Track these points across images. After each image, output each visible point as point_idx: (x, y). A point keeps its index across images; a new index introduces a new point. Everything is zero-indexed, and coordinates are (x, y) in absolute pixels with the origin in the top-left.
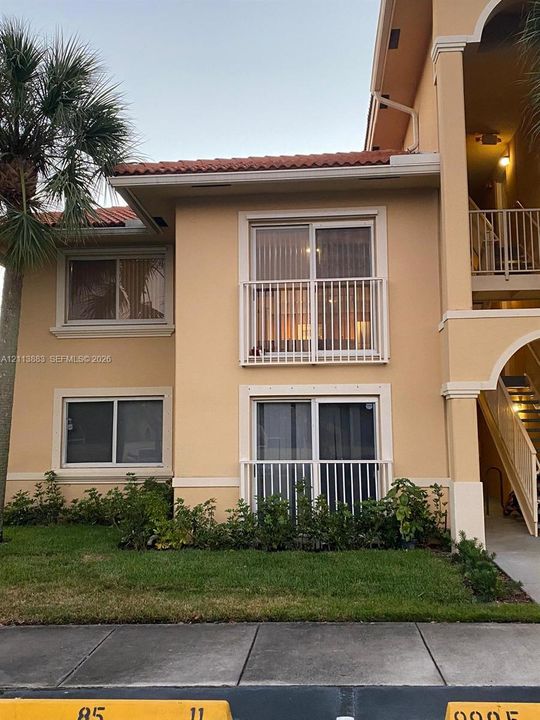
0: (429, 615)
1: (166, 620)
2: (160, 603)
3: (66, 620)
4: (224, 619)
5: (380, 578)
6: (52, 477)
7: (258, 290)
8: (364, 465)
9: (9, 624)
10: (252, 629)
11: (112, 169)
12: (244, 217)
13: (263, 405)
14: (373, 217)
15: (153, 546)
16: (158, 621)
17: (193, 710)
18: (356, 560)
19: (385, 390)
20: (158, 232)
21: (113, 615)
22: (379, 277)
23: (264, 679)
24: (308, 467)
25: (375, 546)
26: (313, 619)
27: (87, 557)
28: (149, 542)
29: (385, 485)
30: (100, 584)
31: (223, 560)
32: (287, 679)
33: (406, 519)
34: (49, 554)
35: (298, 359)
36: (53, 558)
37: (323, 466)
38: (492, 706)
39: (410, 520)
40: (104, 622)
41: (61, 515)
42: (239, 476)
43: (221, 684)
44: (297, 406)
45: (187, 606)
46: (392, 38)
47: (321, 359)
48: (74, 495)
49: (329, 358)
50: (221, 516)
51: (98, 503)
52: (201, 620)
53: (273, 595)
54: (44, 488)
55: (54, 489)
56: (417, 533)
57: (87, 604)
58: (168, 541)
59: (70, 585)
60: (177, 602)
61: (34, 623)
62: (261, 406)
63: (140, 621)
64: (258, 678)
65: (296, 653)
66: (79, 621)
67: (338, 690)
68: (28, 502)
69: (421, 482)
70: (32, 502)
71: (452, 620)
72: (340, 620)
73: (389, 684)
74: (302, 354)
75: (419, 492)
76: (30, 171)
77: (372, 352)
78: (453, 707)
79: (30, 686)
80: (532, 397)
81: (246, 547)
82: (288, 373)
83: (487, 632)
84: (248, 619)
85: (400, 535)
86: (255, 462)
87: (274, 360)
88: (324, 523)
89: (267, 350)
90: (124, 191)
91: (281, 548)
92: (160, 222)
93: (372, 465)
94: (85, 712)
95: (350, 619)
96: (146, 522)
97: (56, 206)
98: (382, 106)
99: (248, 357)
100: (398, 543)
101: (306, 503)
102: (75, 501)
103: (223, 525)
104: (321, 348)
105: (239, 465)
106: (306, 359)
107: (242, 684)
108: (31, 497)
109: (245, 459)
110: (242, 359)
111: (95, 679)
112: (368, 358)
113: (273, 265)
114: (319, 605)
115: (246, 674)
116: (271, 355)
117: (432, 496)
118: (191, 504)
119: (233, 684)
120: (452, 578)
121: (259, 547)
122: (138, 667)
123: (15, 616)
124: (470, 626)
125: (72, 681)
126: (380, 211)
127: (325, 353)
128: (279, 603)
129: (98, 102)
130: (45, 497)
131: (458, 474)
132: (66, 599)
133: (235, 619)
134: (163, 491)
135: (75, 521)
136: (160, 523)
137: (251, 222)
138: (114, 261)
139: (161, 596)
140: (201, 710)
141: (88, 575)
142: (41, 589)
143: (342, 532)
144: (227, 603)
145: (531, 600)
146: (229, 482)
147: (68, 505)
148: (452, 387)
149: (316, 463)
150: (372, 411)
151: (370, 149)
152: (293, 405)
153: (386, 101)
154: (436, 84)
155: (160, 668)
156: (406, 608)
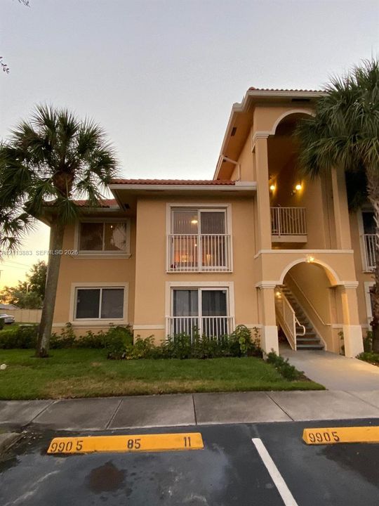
0: (270, 387)
1: (147, 394)
2: (142, 385)
3: (97, 396)
4: (175, 392)
5: (239, 371)
6: (70, 325)
7: (175, 238)
8: (222, 319)
9: (67, 398)
10: (190, 396)
11: (108, 181)
12: (169, 205)
13: (176, 291)
14: (225, 208)
15: (124, 358)
16: (143, 394)
17: (185, 438)
18: (224, 362)
19: (231, 285)
20: (125, 210)
21: (120, 392)
22: (229, 234)
23: (208, 421)
24: (197, 319)
25: (227, 356)
26: (216, 391)
27: (95, 364)
28: (123, 356)
29: (232, 328)
30: (107, 376)
31: (162, 364)
32: (219, 420)
33: (243, 343)
34: (74, 363)
35: (193, 270)
36: (78, 364)
37: (204, 319)
38: (325, 430)
39: (245, 344)
40: (116, 396)
41: (74, 344)
42: (165, 324)
43: (188, 425)
44: (191, 292)
45: (156, 386)
46: (233, 131)
47: (203, 270)
48: (80, 334)
49: (207, 270)
50: (157, 343)
51: (92, 337)
52: (164, 393)
53: (194, 379)
54: (66, 331)
55: (70, 331)
56: (248, 349)
57: (105, 387)
58: (132, 355)
59: (93, 378)
60: (149, 385)
61: (81, 397)
62: (175, 291)
63: (134, 394)
64: (204, 421)
65: (216, 408)
66: (104, 396)
67: (245, 425)
68: (57, 338)
69: (249, 326)
70: (60, 337)
71: (280, 389)
72: (229, 391)
73: (268, 421)
74: (195, 268)
75: (247, 331)
76: (70, 180)
77: (226, 267)
78: (307, 431)
79: (91, 429)
80: (286, 289)
81: (171, 357)
82: (186, 276)
83: (300, 395)
84: (187, 392)
85: (240, 350)
86: (173, 317)
87: (182, 270)
88: (205, 345)
89: (179, 266)
90: (114, 192)
91: (186, 357)
92: (127, 206)
93: (226, 319)
94: (131, 442)
95: (233, 391)
96: (122, 346)
97: (84, 196)
98: (224, 161)
99: (170, 269)
100: (240, 354)
101: (197, 336)
102: (81, 337)
103: (158, 347)
104: (203, 265)
105: (165, 319)
106: (196, 270)
107: (198, 424)
108: (58, 335)
109: (167, 316)
110: (167, 269)
111: (124, 425)
112: (224, 270)
113: (181, 227)
114: (217, 384)
115: (198, 419)
116: (181, 268)
117: (253, 332)
118: (143, 338)
119: (194, 424)
120: (272, 370)
121: (176, 357)
122: (143, 418)
123: (70, 394)
124: (290, 392)
125: (113, 426)
126: (229, 206)
127: (205, 267)
128: (198, 384)
129: (102, 150)
130: (66, 335)
131: (267, 322)
132: (93, 385)
133: (180, 392)
134: (127, 331)
135: (81, 347)
136: (128, 347)
137: (172, 208)
138: (102, 224)
139: (140, 382)
140: (189, 438)
141: (99, 373)
142: (78, 380)
143: (215, 349)
144: (174, 384)
145: (309, 380)
146: (160, 327)
147: (77, 339)
148: (264, 283)
149: (200, 317)
150: (225, 294)
151: (216, 178)
152: (190, 291)
153: (226, 158)
154: (254, 151)
155: (153, 418)
156: (257, 384)
